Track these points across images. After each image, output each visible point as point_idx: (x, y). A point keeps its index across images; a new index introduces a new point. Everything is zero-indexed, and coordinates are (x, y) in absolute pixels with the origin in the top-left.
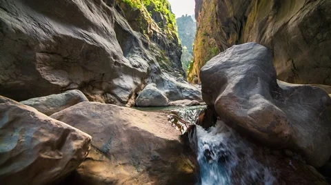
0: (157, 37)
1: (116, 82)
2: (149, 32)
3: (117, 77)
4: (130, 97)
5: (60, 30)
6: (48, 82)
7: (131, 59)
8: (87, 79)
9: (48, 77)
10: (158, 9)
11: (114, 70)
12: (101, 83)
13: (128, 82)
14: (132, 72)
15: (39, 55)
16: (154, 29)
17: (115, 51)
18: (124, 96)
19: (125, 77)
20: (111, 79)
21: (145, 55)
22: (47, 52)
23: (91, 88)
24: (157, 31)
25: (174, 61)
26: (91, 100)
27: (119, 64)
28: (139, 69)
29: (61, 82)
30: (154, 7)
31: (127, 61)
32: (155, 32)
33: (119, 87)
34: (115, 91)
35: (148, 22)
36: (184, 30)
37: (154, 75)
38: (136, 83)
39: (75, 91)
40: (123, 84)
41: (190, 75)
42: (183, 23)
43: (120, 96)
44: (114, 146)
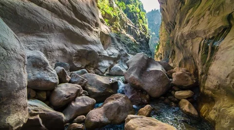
0: (131, 29)
1: (100, 64)
2: (125, 27)
3: (100, 61)
4: (106, 71)
5: (79, 47)
6: (76, 66)
7: (109, 51)
8: (88, 64)
9: (76, 65)
10: (132, 10)
11: (99, 58)
12: (93, 64)
13: (106, 64)
14: (108, 58)
15: (74, 58)
16: (129, 24)
17: (99, 50)
18: (103, 70)
19: (104, 61)
20: (97, 63)
21: (118, 47)
22: (76, 56)
23: (89, 67)
24: (131, 25)
25: (143, 45)
26: (89, 72)
27: (101, 56)
28: (113, 56)
29: (79, 66)
30: (129, 9)
31: (105, 53)
32: (129, 26)
33: (101, 66)
34: (99, 68)
35: (125, 20)
36: (153, 21)
37: (123, 57)
38: (110, 64)
39: (84, 70)
40: (103, 65)
41: (157, 54)
42: (153, 16)
43: (101, 70)
44: (93, 84)
